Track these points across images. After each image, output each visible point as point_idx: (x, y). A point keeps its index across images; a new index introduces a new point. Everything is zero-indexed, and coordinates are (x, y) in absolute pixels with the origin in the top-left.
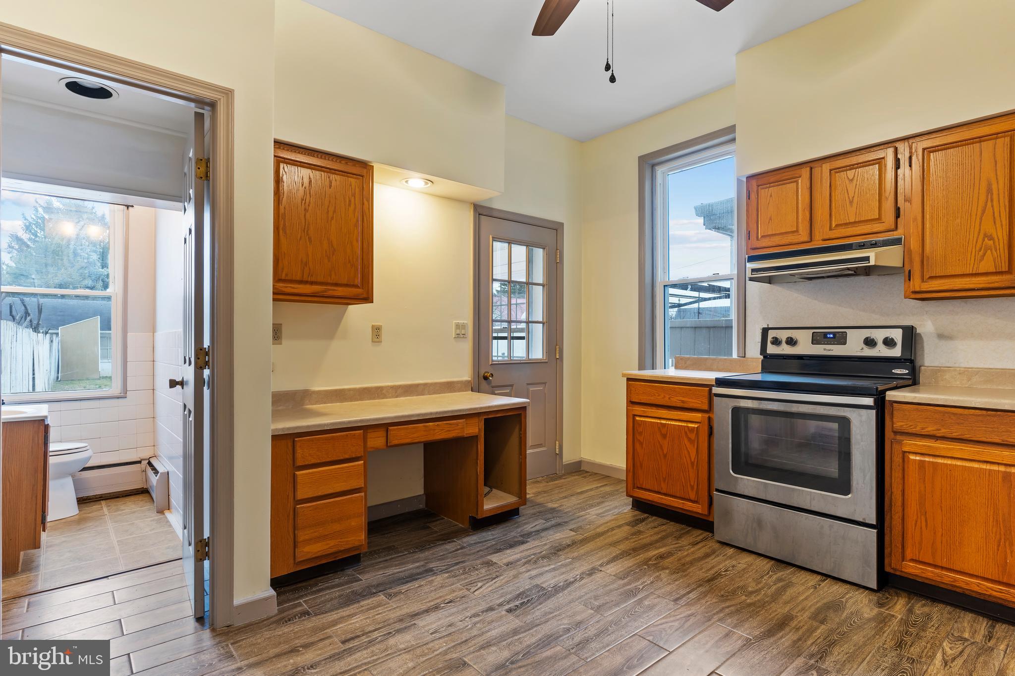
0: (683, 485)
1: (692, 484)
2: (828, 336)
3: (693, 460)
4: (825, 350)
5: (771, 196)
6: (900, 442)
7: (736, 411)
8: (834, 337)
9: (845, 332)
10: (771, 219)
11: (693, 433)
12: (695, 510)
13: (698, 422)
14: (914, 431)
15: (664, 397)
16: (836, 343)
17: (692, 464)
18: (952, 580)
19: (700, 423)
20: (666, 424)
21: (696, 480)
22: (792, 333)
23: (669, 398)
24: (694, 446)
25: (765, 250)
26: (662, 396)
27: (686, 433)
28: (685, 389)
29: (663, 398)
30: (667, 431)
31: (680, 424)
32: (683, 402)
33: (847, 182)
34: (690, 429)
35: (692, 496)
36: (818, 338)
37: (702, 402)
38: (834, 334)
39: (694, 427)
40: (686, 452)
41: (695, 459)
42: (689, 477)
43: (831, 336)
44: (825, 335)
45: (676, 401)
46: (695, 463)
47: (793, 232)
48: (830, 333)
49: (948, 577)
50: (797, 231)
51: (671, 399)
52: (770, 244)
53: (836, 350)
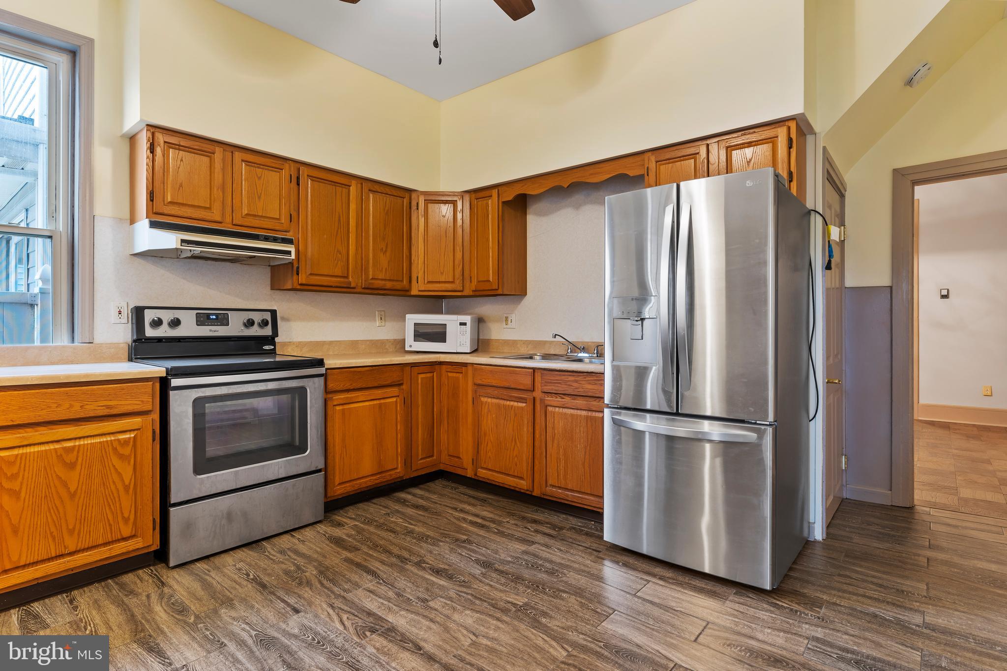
0: (110, 525)
1: (126, 515)
2: (211, 317)
3: (127, 482)
4: (211, 331)
5: (182, 160)
6: (331, 399)
7: (198, 403)
8: (217, 318)
9: (227, 314)
10: (181, 185)
11: (128, 445)
12: (131, 548)
13: (133, 430)
14: (338, 389)
15: (71, 406)
16: (219, 324)
17: (126, 488)
18: (358, 485)
19: (139, 429)
20: (75, 446)
21: (133, 507)
22: (173, 314)
23: (81, 407)
24: (129, 463)
25: (171, 218)
26: (67, 406)
27: (115, 449)
28: (113, 389)
29: (68, 409)
30: (77, 457)
31: (104, 439)
32: (108, 407)
33: (257, 179)
34: (122, 442)
35: (126, 531)
36: (202, 319)
37: (142, 401)
38: (216, 315)
39: (129, 438)
40: (115, 476)
41: (131, 480)
42: (121, 508)
43: (214, 317)
44: (208, 315)
45: (93, 408)
46: (132, 486)
47: (206, 208)
48: (213, 314)
49: (357, 484)
50: (210, 208)
51: (86, 407)
52: (179, 213)
53: (221, 331)
